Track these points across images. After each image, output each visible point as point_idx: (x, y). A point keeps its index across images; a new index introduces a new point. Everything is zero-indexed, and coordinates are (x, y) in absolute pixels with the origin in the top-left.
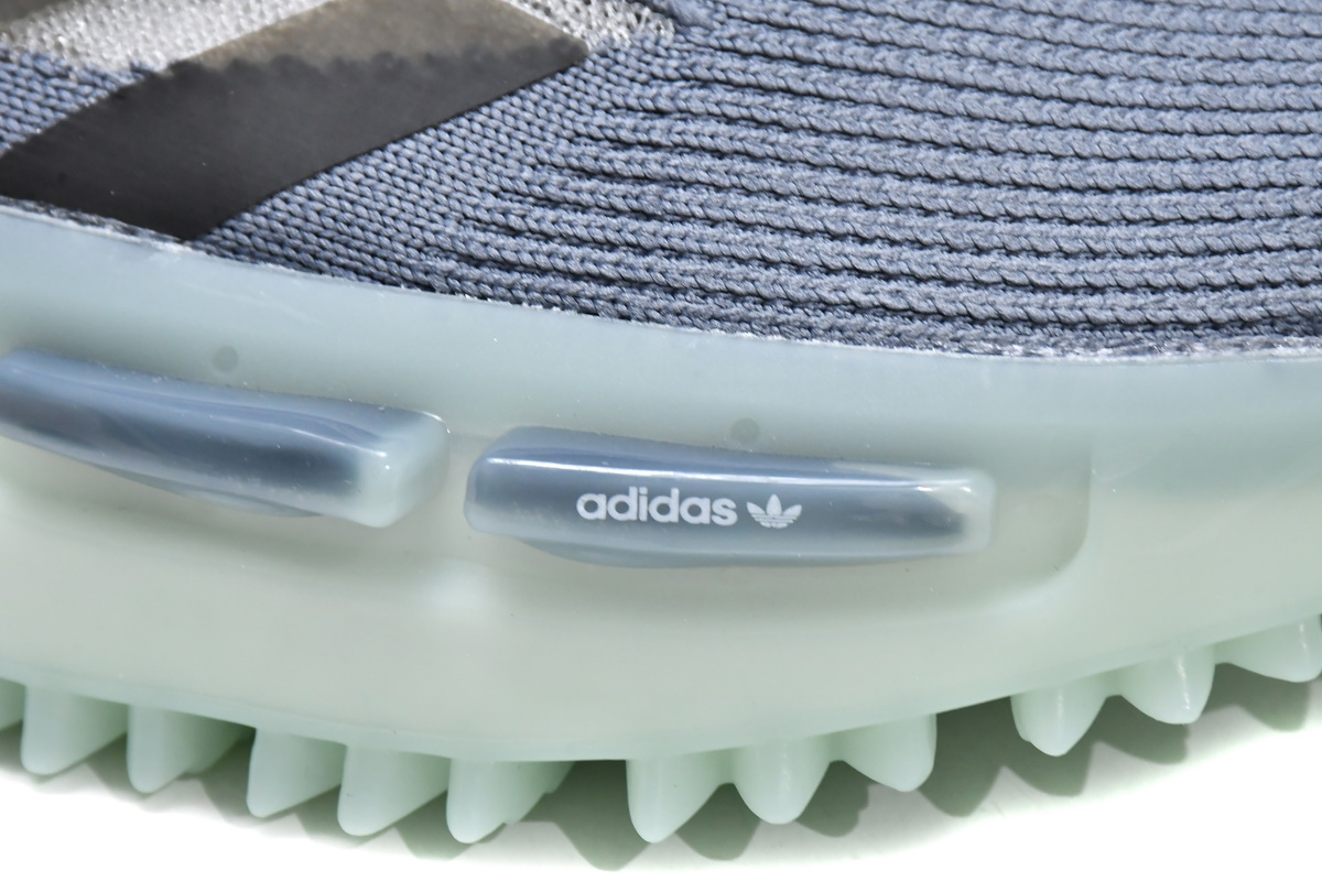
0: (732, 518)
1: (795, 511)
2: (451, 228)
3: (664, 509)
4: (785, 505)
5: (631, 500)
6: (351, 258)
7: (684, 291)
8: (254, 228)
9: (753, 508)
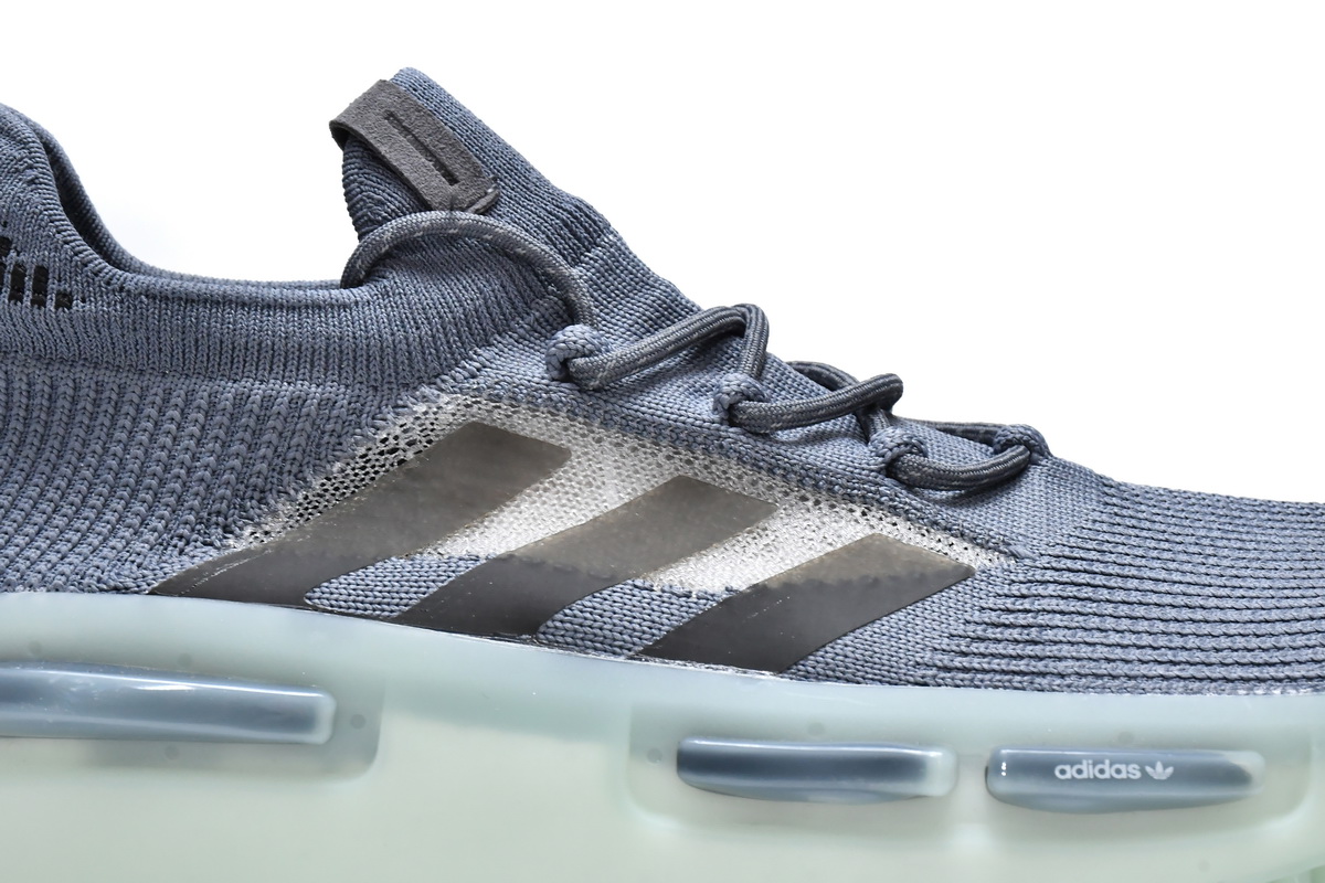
0: (1138, 775)
1: (1170, 770)
2: (929, 654)
3: (1102, 771)
4: (1165, 766)
5: (1084, 767)
6: (875, 675)
7: (1069, 675)
8: (816, 664)
9: (1148, 769)
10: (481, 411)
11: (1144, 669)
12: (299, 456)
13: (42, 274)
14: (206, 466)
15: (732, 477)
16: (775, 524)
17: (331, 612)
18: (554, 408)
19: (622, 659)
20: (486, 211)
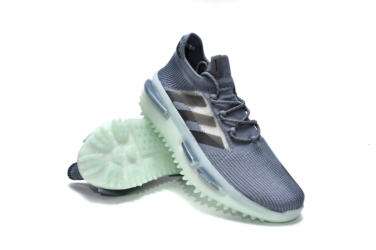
0: (207, 181)
4: (210, 182)
5: (203, 175)
10: (203, 96)
12: (191, 88)
14: (180, 82)
16: (214, 128)
17: (174, 104)
18: (208, 101)
19: (189, 129)
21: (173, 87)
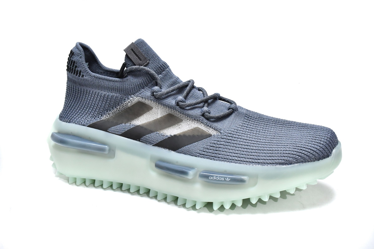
0: (224, 180)
1: (230, 179)
2: (199, 151)
3: (217, 178)
5: (214, 177)
7: (220, 158)
8: (180, 150)
9: (226, 179)
10: (141, 100)
11: (233, 158)
12: (118, 101)
13: (80, 71)
14: (100, 105)
15: (177, 114)
16: (182, 123)
17: (111, 133)
18: (151, 100)
19: (151, 145)
20: (145, 66)
21: (94, 117)
